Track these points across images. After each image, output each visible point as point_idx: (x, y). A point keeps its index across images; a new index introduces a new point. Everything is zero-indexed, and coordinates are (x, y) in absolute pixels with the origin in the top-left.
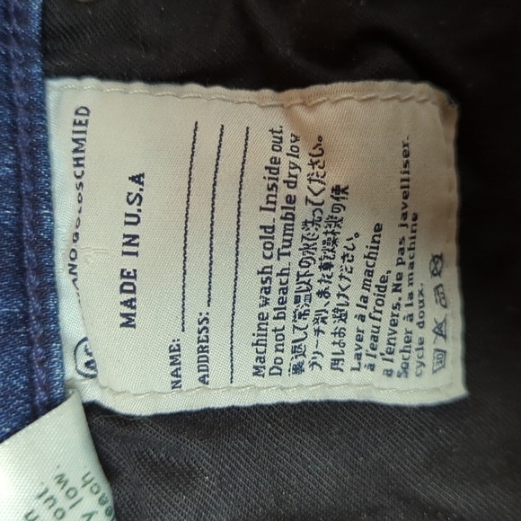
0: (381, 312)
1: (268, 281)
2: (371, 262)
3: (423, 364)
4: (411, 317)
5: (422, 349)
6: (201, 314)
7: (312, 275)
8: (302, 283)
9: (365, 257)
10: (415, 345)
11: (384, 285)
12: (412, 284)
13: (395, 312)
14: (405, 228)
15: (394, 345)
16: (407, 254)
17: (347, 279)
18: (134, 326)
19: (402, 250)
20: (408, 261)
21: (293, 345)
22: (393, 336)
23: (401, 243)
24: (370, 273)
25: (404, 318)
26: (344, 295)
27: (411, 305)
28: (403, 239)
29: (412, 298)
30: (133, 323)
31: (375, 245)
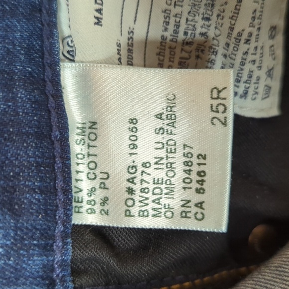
0: (235, 55)
1: (168, 18)
2: (233, 22)
3: (257, 93)
4: (254, 62)
5: (258, 83)
6: (130, 28)
7: (197, 22)
8: (189, 25)
9: (230, 18)
10: (254, 80)
11: (239, 38)
12: (257, 41)
13: (245, 57)
14: (257, 4)
15: (241, 77)
16: (257, 21)
17: (219, 30)
18: (101, 25)
19: (254, 18)
20: (257, 27)
21: (180, 60)
22: (241, 72)
23: (253, 13)
24: (232, 29)
25: (249, 62)
26: (217, 40)
27: (255, 54)
28: (255, 11)
29: (256, 50)
30: (101, 24)
31: (237, 11)
